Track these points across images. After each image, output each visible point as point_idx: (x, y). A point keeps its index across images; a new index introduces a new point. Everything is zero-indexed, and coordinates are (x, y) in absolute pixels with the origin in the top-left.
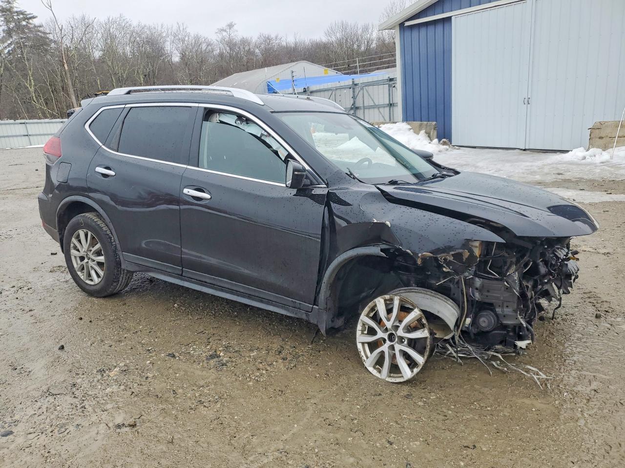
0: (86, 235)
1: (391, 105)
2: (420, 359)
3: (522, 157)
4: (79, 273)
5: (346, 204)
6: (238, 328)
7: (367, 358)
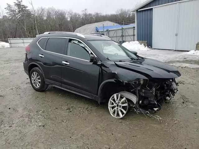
0: (36, 74)
1: (134, 35)
2: (125, 112)
3: (174, 53)
4: (33, 84)
5: (106, 67)
6: (76, 102)
7: (111, 111)
